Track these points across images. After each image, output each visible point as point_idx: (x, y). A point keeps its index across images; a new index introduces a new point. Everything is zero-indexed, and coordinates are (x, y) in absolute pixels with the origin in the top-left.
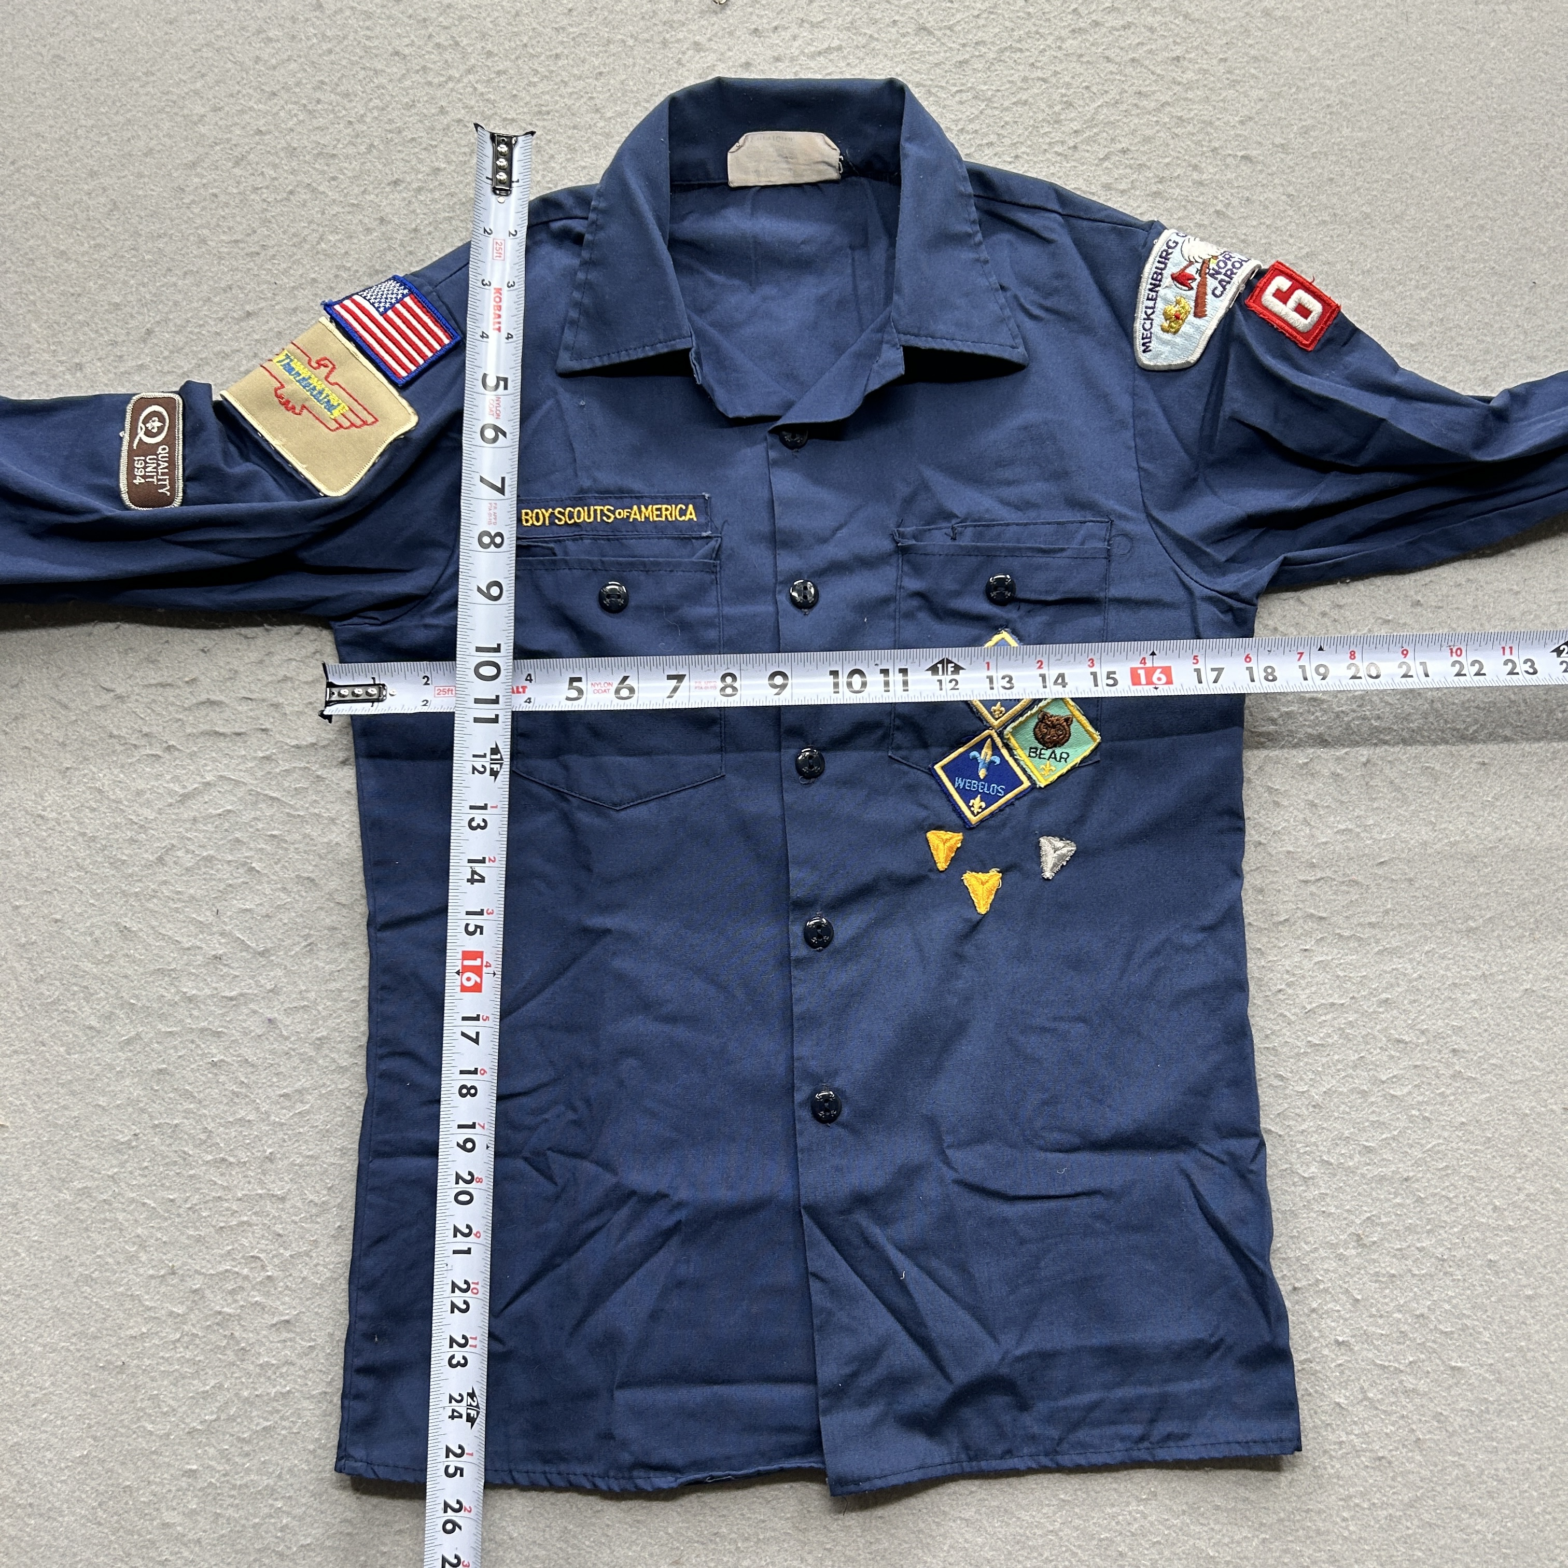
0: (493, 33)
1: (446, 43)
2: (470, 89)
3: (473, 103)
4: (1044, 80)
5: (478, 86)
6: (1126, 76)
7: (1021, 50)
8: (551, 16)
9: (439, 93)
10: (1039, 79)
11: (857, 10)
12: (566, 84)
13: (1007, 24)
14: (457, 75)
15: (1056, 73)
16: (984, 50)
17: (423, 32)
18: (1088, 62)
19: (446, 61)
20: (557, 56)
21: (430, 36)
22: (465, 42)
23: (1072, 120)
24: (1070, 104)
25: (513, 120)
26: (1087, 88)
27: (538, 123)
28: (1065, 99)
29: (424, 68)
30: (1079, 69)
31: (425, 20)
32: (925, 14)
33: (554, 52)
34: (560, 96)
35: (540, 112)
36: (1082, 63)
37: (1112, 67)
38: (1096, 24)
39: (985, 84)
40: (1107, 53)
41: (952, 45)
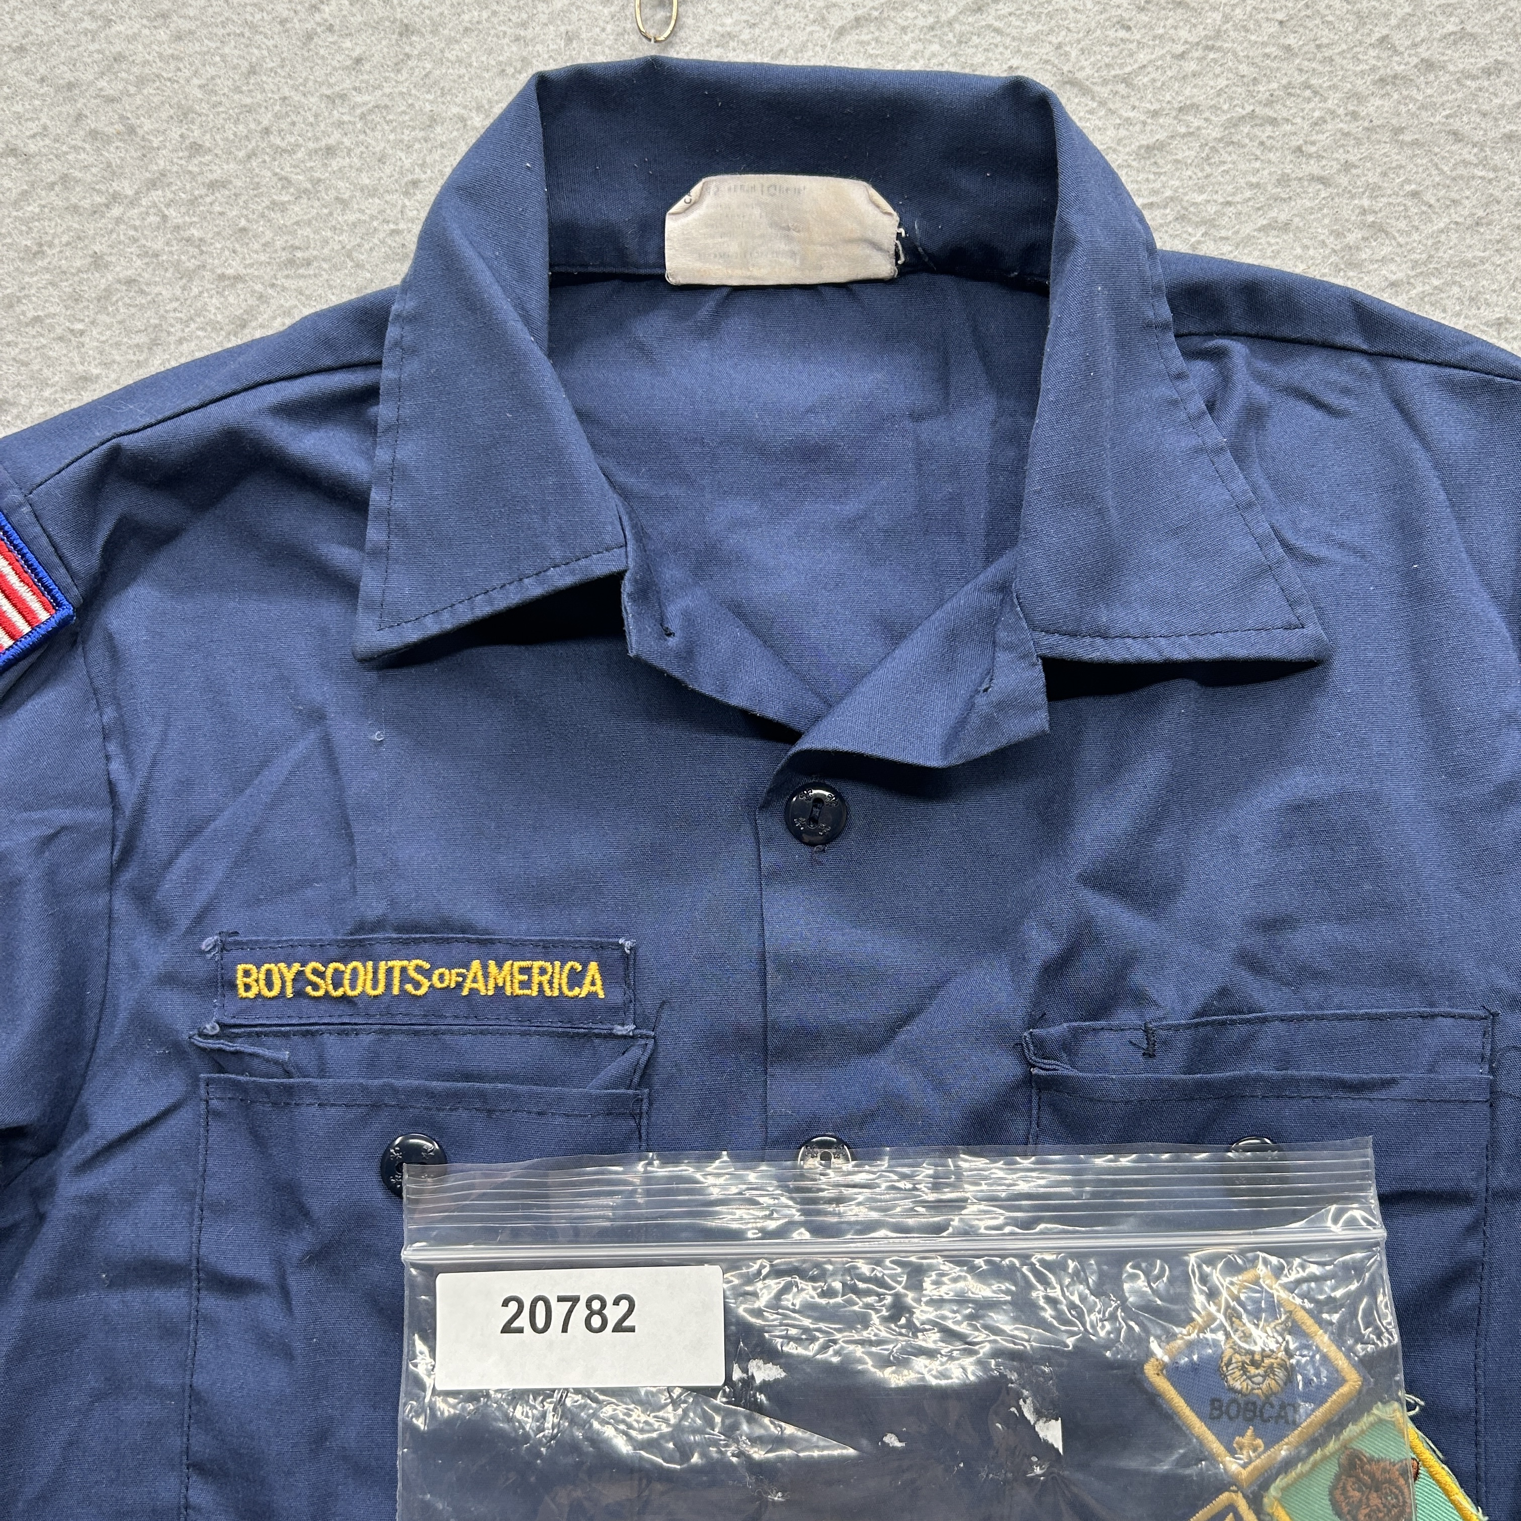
0: (204, 108)
1: (110, 130)
2: (153, 219)
3: (158, 245)
4: (1324, 181)
5: (171, 212)
6: (1495, 169)
7: (1273, 122)
8: (320, 73)
9: (91, 228)
10: (1313, 178)
11: (935, 47)
12: (344, 204)
13: (1244, 69)
14: (130, 192)
15: (1347, 166)
16: (1196, 123)
17: (67, 108)
18: (1415, 143)
19: (109, 165)
20: (330, 151)
21: (79, 117)
22: (148, 125)
23: (1384, 260)
24: (1379, 229)
25: (238, 278)
26: (1415, 194)
27: (287, 283)
28: (1370, 218)
29: (65, 178)
30: (1397, 158)
31: (70, 86)
32: (1074, 54)
33: (323, 143)
34: (334, 228)
35: (291, 262)
36: (1402, 144)
37: (1468, 153)
38: (1429, 65)
39: (1201, 190)
40: (1456, 124)
41: (1131, 114)
